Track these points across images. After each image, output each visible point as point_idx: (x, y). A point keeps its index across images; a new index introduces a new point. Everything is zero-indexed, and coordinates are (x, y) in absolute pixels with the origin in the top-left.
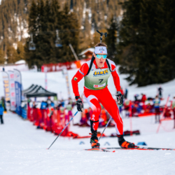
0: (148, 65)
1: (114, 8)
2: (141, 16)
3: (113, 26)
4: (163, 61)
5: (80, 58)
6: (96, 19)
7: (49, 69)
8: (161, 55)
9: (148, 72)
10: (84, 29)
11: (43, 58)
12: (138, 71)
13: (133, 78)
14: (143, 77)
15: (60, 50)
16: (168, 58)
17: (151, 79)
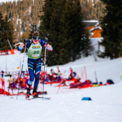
0: (53, 54)
1: (35, 19)
2: (51, 24)
4: (63, 52)
5: (14, 48)
6: (24, 25)
8: (61, 48)
9: (54, 58)
10: (17, 31)
12: (48, 57)
14: (51, 60)
15: (2, 43)
16: (66, 50)
17: (55, 62)
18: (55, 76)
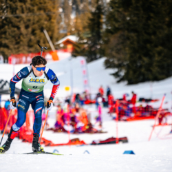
0: (140, 58)
3: (99, 8)
4: (159, 53)
5: (57, 48)
7: (18, 60)
8: (156, 46)
9: (141, 67)
10: (63, 12)
11: (11, 46)
12: (128, 65)
13: (122, 74)
14: (135, 72)
15: (32, 37)
16: (166, 50)
17: (143, 75)
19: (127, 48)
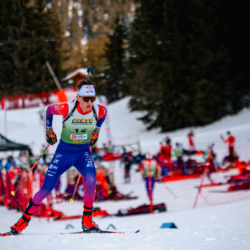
0: (177, 96)
2: (165, 13)
3: (120, 30)
4: (203, 88)
5: (65, 85)
6: (91, 20)
7: (12, 103)
8: (199, 79)
9: (179, 107)
10: (71, 36)
11: (3, 86)
12: (161, 105)
13: (154, 117)
14: (171, 115)
15: (30, 72)
16: (212, 84)
17: (182, 118)
18: (185, 158)
19: (159, 83)
